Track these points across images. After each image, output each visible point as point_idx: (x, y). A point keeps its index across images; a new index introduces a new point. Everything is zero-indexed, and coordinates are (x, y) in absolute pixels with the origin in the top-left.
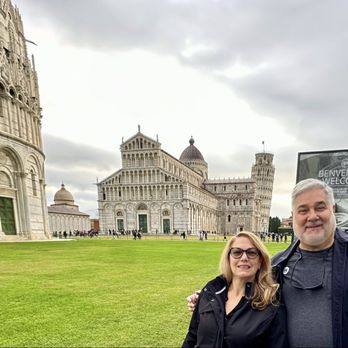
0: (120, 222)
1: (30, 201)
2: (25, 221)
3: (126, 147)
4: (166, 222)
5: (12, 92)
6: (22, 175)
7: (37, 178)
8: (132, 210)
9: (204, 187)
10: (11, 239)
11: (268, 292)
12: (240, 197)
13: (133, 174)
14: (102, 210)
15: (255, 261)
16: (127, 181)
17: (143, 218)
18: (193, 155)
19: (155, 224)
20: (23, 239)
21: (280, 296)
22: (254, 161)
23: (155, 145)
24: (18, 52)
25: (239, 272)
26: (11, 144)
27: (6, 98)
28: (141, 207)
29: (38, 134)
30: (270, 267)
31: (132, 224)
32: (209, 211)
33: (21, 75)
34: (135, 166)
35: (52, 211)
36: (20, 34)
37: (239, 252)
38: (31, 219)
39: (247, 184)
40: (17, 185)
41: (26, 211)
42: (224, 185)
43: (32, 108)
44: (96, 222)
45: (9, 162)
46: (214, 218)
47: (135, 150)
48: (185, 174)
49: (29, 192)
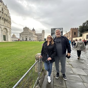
0: (23, 39)
1: (8, 36)
2: (7, 39)
3: (24, 28)
4: (30, 39)
5: (7, 20)
6: (8, 32)
7: (10, 32)
8: (25, 37)
9: (35, 34)
10: (5, 41)
11: (53, 43)
12: (40, 36)
13: (25, 32)
14: (20, 37)
15: (51, 39)
16: (24, 33)
17: (26, 38)
18: (34, 30)
19: (28, 39)
20: (7, 41)
21: (54, 43)
22: (42, 31)
23: (28, 28)
24: (8, 15)
25: (49, 41)
26: (6, 27)
27: (6, 21)
28: (26, 37)
29: (11, 26)
30: (53, 40)
31: (25, 39)
32: (36, 37)
33: (8, 18)
34: (25, 31)
35: (12, 37)
36: (9, 13)
37: (49, 38)
38: (9, 38)
39: (41, 34)
40: (6, 33)
41: (8, 37)
42: (38, 34)
43: (10, 23)
44: (19, 39)
45: (5, 30)
46: (37, 38)
47: (25, 29)
48: (33, 32)
49: (9, 34)
